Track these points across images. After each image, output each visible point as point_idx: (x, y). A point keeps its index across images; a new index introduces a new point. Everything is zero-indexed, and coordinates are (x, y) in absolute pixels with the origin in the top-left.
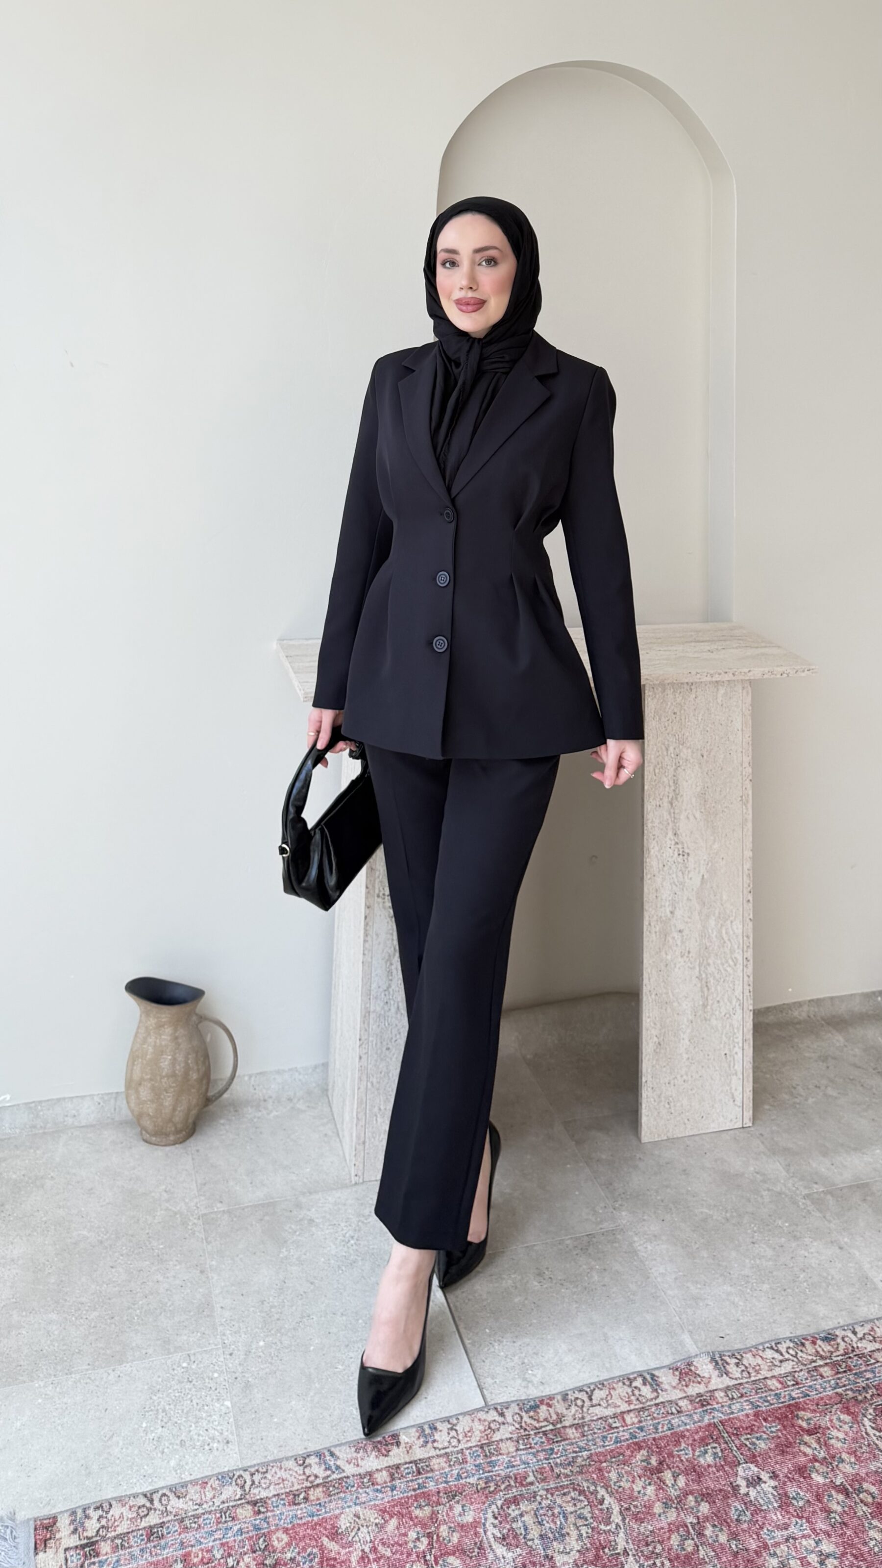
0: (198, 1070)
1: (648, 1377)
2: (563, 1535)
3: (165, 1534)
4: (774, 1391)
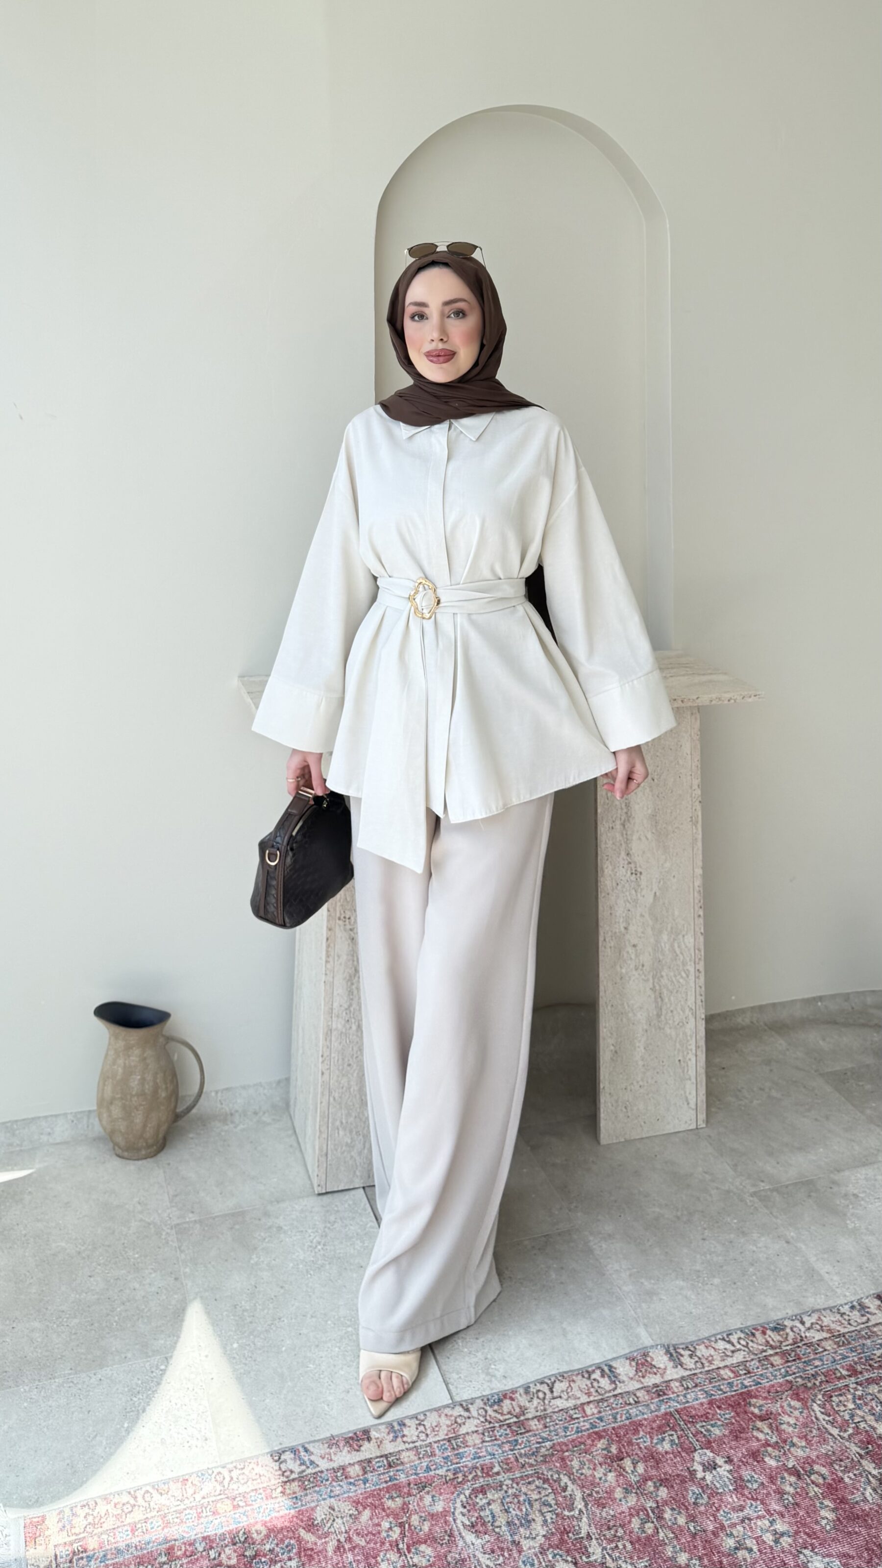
0: (167, 1088)
1: (606, 1369)
2: (529, 1522)
3: (149, 1529)
4: (727, 1380)
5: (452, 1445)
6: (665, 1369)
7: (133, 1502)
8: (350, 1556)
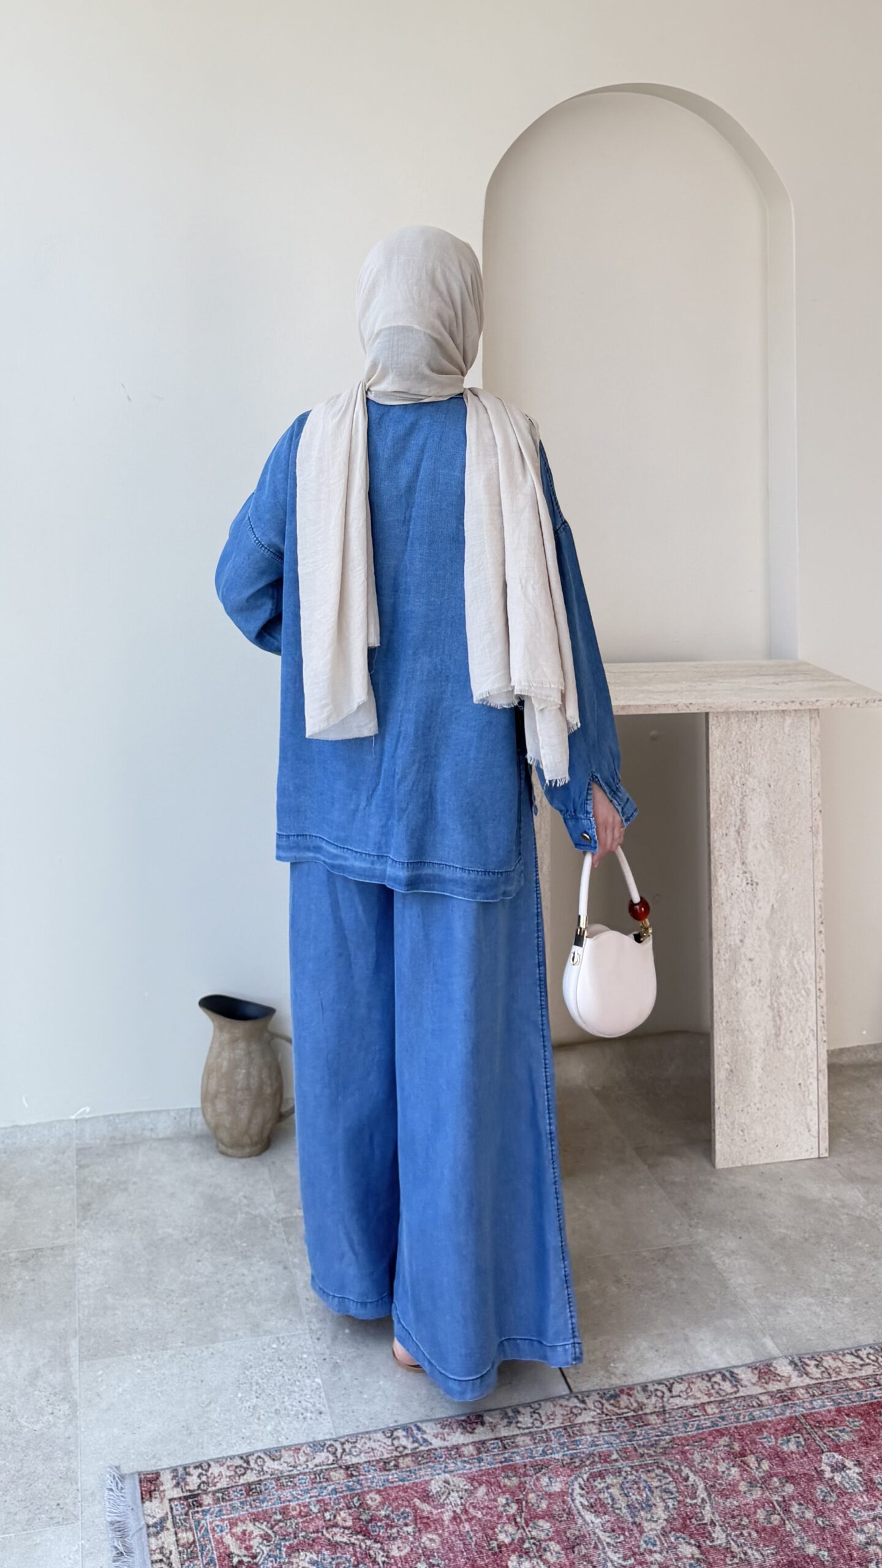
0: (272, 1085)
1: (727, 1374)
2: (650, 1506)
3: (263, 1490)
4: (855, 1390)
5: (568, 1432)
6: (790, 1377)
7: (245, 1465)
8: (467, 1526)
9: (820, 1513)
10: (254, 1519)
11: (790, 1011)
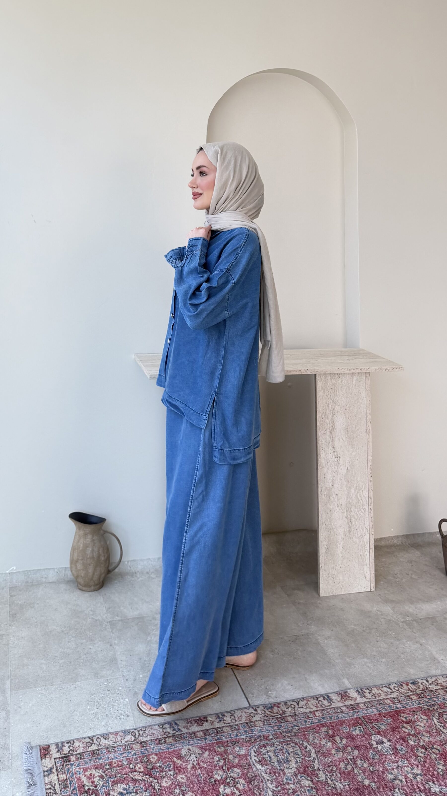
0: (104, 556)
1: (326, 697)
2: (288, 761)
3: (100, 754)
4: (388, 705)
5: (249, 725)
6: (356, 698)
7: (91, 742)
8: (199, 771)
9: (371, 765)
10: (96, 768)
11: (356, 519)
